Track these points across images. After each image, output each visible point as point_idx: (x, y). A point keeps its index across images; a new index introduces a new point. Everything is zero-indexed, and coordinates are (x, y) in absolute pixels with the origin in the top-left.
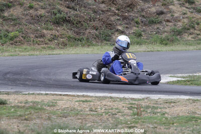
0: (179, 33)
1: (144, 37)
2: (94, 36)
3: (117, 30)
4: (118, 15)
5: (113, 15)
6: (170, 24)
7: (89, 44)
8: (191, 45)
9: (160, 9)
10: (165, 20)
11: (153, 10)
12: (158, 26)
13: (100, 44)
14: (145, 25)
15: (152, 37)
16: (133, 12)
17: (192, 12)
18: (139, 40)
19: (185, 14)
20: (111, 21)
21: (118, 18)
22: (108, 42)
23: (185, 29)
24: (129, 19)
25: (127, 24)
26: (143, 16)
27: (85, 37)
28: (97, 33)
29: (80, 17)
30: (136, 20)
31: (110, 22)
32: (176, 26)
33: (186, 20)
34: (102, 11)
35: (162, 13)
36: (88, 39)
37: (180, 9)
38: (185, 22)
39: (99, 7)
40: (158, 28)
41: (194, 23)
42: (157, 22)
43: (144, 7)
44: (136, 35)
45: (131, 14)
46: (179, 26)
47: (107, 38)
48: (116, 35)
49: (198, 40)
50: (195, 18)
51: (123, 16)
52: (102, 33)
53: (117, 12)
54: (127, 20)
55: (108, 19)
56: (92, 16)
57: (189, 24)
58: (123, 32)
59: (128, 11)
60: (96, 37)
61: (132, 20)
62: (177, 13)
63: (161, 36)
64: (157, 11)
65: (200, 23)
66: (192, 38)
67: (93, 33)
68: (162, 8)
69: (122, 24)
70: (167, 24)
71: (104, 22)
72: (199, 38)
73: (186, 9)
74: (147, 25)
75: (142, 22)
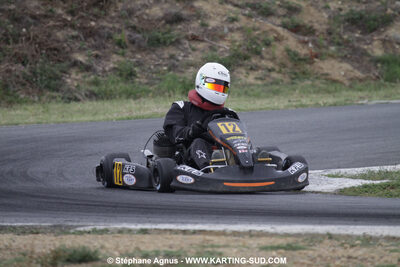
1: (141, 79)
2: (21, 79)
3: (75, 64)
4: (73, 27)
5: (61, 28)
6: (201, 46)
7: (9, 99)
8: (258, 96)
9: (174, 11)
10: (187, 38)
11: (157, 11)
12: (172, 50)
13: (36, 99)
14: (140, 49)
15: (160, 79)
16: (108, 18)
17: (249, 17)
18: (128, 86)
19: (233, 20)
20: (58, 41)
21: (75, 33)
22: (55, 94)
23: (239, 58)
24: (100, 36)
25: (96, 48)
26: (134, 28)
28: (26, 70)
30: (117, 37)
31: (56, 45)
32: (215, 50)
33: (237, 36)
34: (34, 17)
35: (177, 19)
36: (5, 87)
37: (220, 9)
38: (235, 41)
39: (26, 8)
40: (172, 57)
41: (259, 42)
42: (168, 42)
43: (133, 6)
44: (121, 75)
45: (105, 24)
46: (221, 49)
47: (53, 82)
48: (73, 75)
49: (272, 84)
50: (258, 29)
51: (84, 28)
52: (38, 71)
53: (69, 19)
54: (96, 37)
55: (49, 36)
56: (11, 31)
57: (247, 44)
58: (88, 68)
59: (95, 16)
60: (24, 81)
61: (108, 38)
62: (214, 19)
63: (183, 75)
64: (166, 15)
65: (273, 43)
66: (256, 78)
67: (17, 73)
68: (178, 8)
69: (85, 49)
70: (195, 45)
71: (39, 44)
72: (273, 78)
73: (235, 9)
74: (145, 50)
75: (133, 42)
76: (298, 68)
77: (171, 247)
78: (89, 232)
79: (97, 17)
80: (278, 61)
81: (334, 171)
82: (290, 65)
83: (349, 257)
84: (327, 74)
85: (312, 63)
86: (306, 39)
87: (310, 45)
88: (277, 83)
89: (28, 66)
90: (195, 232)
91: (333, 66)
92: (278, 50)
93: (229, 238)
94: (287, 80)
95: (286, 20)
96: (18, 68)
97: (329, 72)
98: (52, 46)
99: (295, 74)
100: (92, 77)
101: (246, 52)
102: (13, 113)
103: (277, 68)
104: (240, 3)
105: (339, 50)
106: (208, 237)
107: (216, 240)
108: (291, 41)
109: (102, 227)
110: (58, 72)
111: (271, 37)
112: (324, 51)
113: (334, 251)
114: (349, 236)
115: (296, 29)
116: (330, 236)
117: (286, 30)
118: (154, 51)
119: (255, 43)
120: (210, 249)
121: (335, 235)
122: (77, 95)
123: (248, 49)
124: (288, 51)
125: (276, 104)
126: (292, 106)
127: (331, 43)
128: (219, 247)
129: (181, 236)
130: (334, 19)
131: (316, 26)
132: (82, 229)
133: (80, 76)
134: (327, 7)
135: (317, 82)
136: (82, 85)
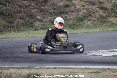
0: (81, 20)
2: (22, 24)
3: (38, 19)
4: (37, 8)
5: (33, 9)
6: (74, 14)
7: (18, 30)
8: (91, 28)
9: (66, 4)
10: (70, 11)
11: (61, 4)
12: (66, 15)
13: (26, 30)
14: (56, 15)
16: (47, 6)
17: (88, 5)
19: (84, 6)
20: (33, 13)
21: (37, 10)
22: (32, 28)
23: (85, 17)
24: (45, 11)
25: (44, 15)
26: (55, 9)
27: (15, 25)
28: (23, 21)
29: (10, 11)
30: (50, 11)
31: (32, 14)
32: (78, 15)
33: (85, 11)
34: (25, 6)
35: (67, 6)
36: (17, 26)
37: (80, 3)
38: (84, 12)
39: (23, 3)
40: (66, 17)
41: (91, 12)
42: (65, 13)
43: (54, 2)
44: (51, 23)
45: (46, 8)
46: (80, 15)
47: (31, 25)
48: (37, 23)
49: (95, 25)
50: (91, 9)
51: (40, 9)
52: (27, 22)
53: (36, 6)
54: (44, 11)
55: (30, 11)
56: (19, 10)
57: (88, 13)
58: (41, 21)
59: (43, 5)
60: (23, 25)
61: (47, 12)
62: (78, 6)
63: (69, 22)
64: (64, 5)
65: (95, 13)
66: (90, 23)
67: (21, 22)
68: (67, 3)
69: (40, 15)
70: (72, 13)
71: (27, 14)
72: (95, 23)
73: (84, 3)
74: (58, 15)
75: (54, 13)
76: (103, 20)
77: (62, 73)
78: (39, 69)
79: (44, 6)
80: (97, 18)
81: (112, 50)
82: (100, 19)
83: (114, 75)
84: (111, 22)
85: (107, 19)
86: (105, 11)
87: (106, 13)
88: (97, 24)
89: (24, 20)
90: (69, 68)
91: (113, 19)
92: (97, 15)
93: (79, 70)
94: (99, 23)
95: (99, 6)
96: (21, 21)
97: (112, 21)
98: (31, 14)
99: (102, 22)
100: (42, 23)
101: (87, 15)
102: (19, 34)
103: (97, 20)
104: (86, 1)
105: (115, 15)
106: (73, 70)
107: (75, 70)
108: (101, 12)
109: (43, 67)
110: (32, 22)
111: (95, 11)
112: (110, 15)
113: (110, 73)
114: (114, 69)
115: (102, 8)
116: (109, 69)
117: (99, 9)
118: (60, 15)
119: (90, 13)
120: (73, 73)
121: (110, 69)
122: (38, 28)
123: (88, 15)
124: (100, 15)
125: (96, 31)
126: (101, 31)
127: (113, 12)
128: (76, 72)
129: (65, 69)
130: (113, 5)
131: (108, 8)
132: (37, 68)
133: (39, 23)
134: (111, 2)
135: (108, 24)
136: (40, 26)
